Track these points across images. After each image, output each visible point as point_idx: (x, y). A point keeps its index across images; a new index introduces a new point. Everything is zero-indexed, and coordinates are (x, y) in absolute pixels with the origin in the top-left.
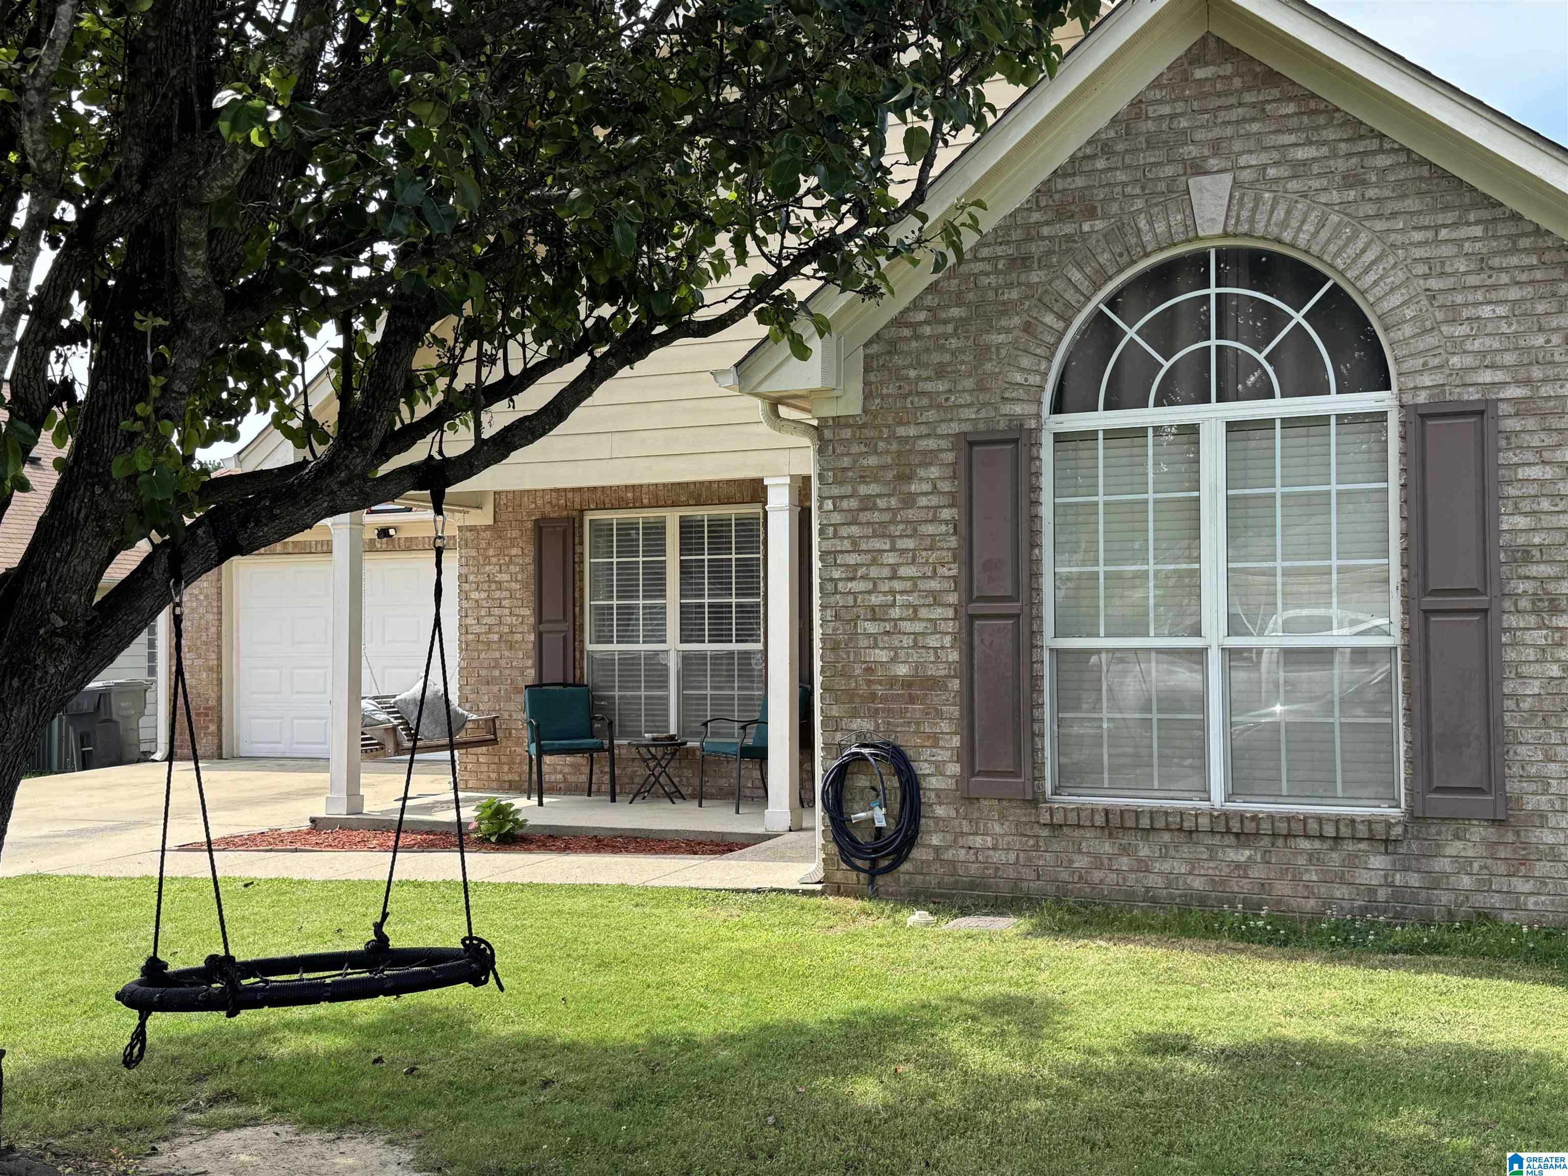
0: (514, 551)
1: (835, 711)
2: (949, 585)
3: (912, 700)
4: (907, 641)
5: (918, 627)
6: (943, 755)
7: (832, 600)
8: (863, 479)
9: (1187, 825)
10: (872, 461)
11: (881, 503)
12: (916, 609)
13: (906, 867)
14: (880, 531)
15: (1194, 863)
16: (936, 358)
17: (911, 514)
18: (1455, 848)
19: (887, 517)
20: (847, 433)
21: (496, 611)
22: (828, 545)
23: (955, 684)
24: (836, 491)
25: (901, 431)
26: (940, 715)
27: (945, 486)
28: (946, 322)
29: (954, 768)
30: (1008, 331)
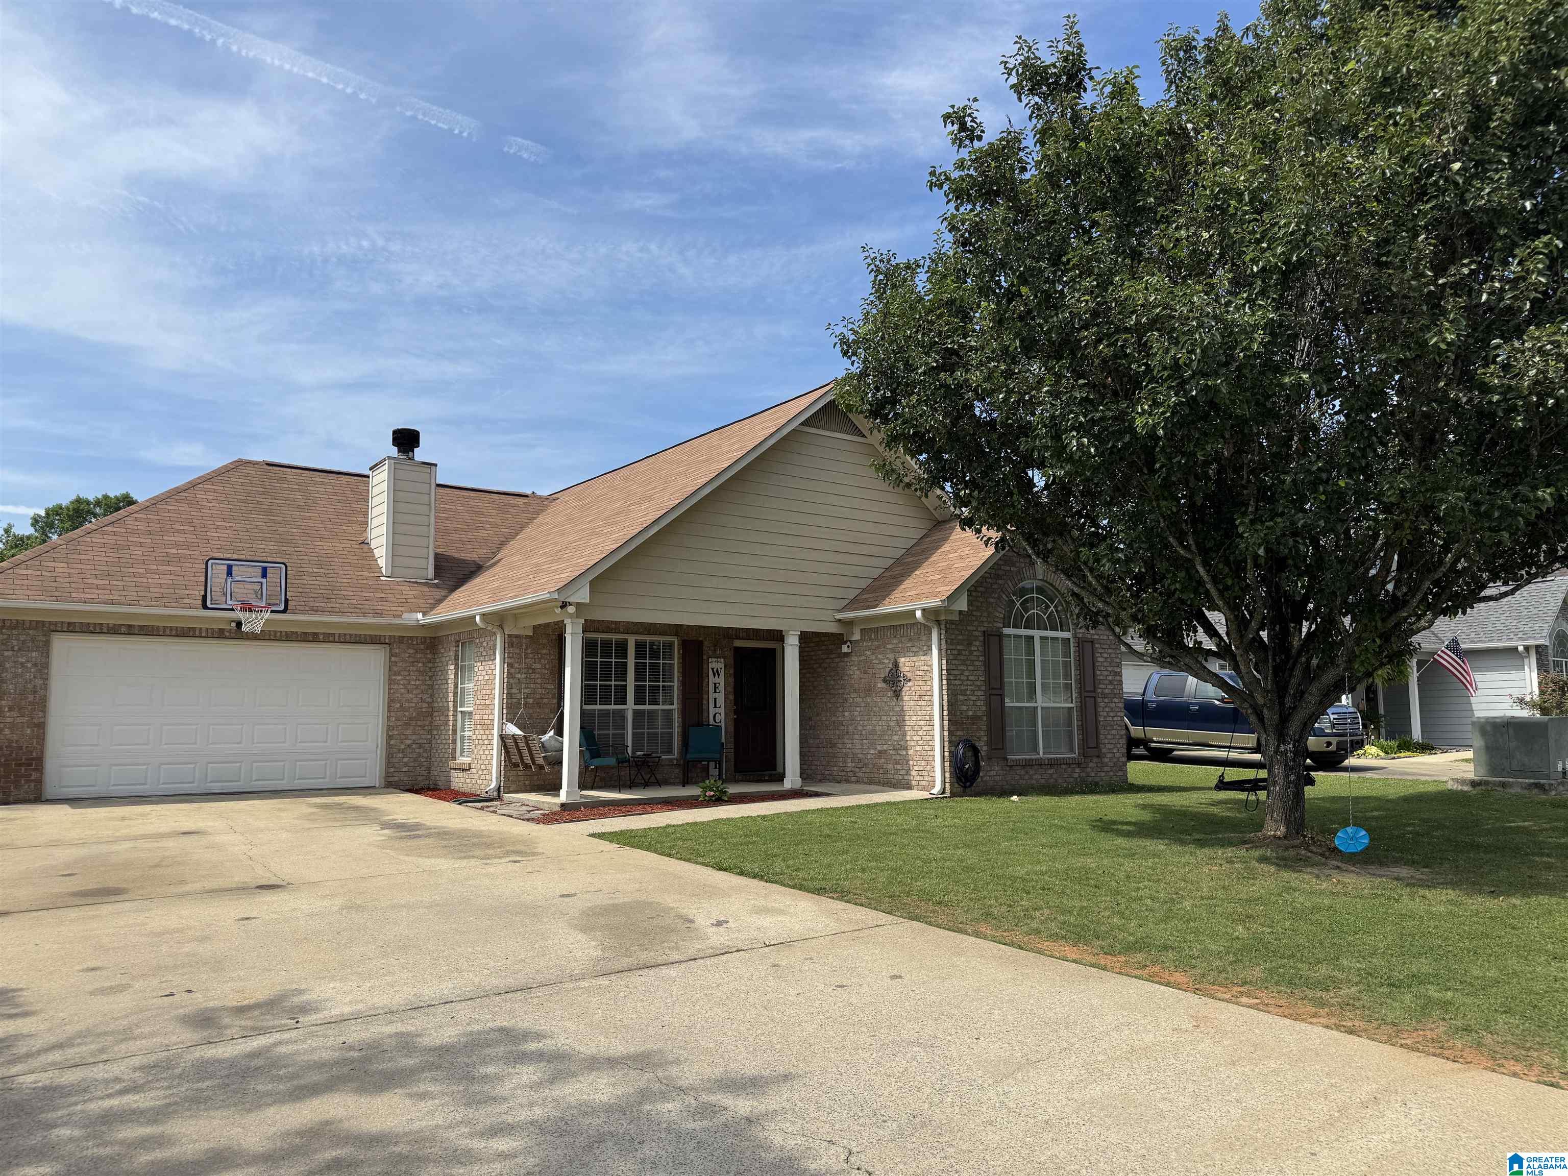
0: (544, 651)
1: (952, 729)
2: (982, 683)
3: (973, 724)
4: (971, 703)
5: (974, 698)
7: (950, 687)
8: (958, 644)
10: (960, 637)
11: (964, 653)
12: (974, 691)
13: (974, 784)
14: (963, 662)
16: (976, 603)
17: (972, 658)
18: (1090, 765)
19: (965, 658)
20: (953, 626)
22: (948, 667)
23: (985, 718)
24: (951, 647)
26: (981, 729)
27: (981, 649)
28: (979, 592)
29: (986, 748)
30: (994, 598)
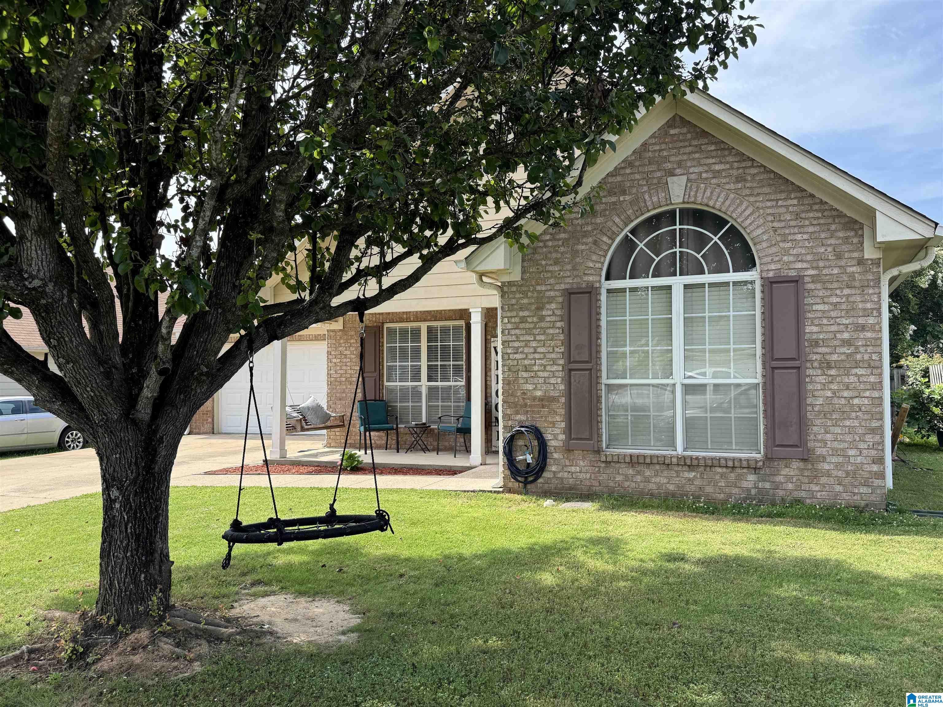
0: (352, 341)
1: (509, 412)
2: (560, 356)
3: (543, 407)
4: (541, 381)
5: (546, 374)
6: (557, 431)
7: (507, 362)
8: (521, 309)
9: (666, 462)
10: (525, 301)
12: (545, 366)
13: (540, 480)
14: (529, 332)
15: (669, 478)
16: (554, 255)
17: (543, 325)
18: (785, 471)
19: (532, 326)
20: (514, 289)
21: (344, 368)
22: (505, 338)
23: (563, 400)
24: (509, 314)
25: (539, 288)
26: (556, 413)
27: (558, 312)
28: (559, 240)
29: (562, 437)
30: (587, 244)
